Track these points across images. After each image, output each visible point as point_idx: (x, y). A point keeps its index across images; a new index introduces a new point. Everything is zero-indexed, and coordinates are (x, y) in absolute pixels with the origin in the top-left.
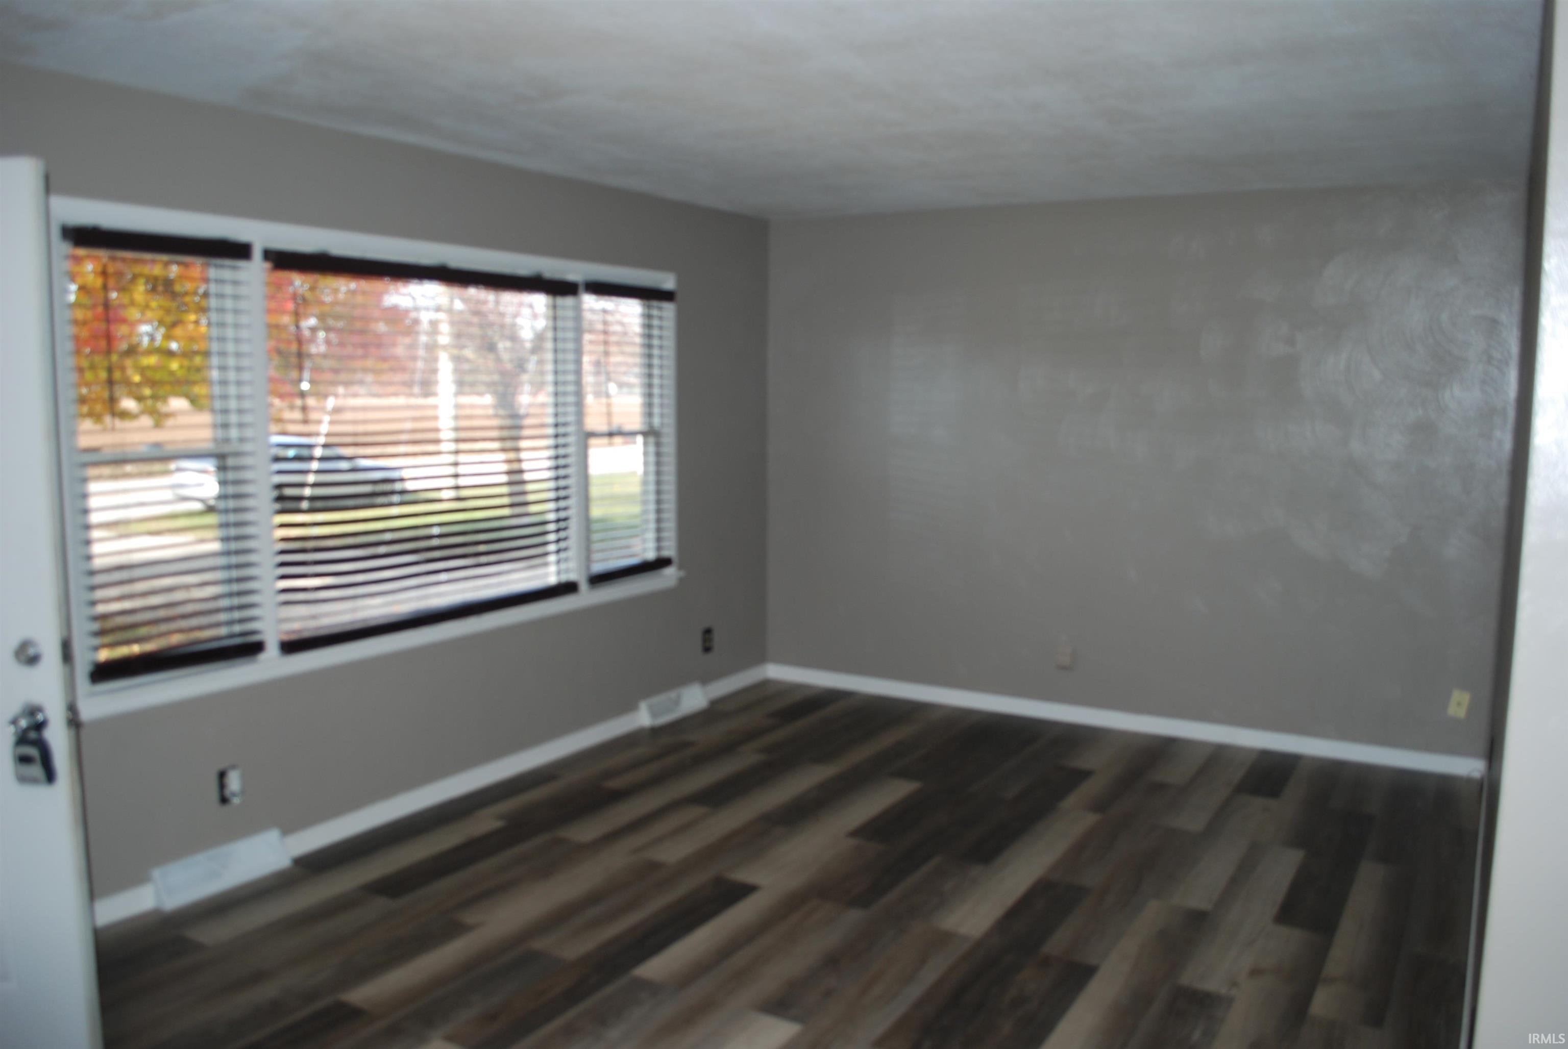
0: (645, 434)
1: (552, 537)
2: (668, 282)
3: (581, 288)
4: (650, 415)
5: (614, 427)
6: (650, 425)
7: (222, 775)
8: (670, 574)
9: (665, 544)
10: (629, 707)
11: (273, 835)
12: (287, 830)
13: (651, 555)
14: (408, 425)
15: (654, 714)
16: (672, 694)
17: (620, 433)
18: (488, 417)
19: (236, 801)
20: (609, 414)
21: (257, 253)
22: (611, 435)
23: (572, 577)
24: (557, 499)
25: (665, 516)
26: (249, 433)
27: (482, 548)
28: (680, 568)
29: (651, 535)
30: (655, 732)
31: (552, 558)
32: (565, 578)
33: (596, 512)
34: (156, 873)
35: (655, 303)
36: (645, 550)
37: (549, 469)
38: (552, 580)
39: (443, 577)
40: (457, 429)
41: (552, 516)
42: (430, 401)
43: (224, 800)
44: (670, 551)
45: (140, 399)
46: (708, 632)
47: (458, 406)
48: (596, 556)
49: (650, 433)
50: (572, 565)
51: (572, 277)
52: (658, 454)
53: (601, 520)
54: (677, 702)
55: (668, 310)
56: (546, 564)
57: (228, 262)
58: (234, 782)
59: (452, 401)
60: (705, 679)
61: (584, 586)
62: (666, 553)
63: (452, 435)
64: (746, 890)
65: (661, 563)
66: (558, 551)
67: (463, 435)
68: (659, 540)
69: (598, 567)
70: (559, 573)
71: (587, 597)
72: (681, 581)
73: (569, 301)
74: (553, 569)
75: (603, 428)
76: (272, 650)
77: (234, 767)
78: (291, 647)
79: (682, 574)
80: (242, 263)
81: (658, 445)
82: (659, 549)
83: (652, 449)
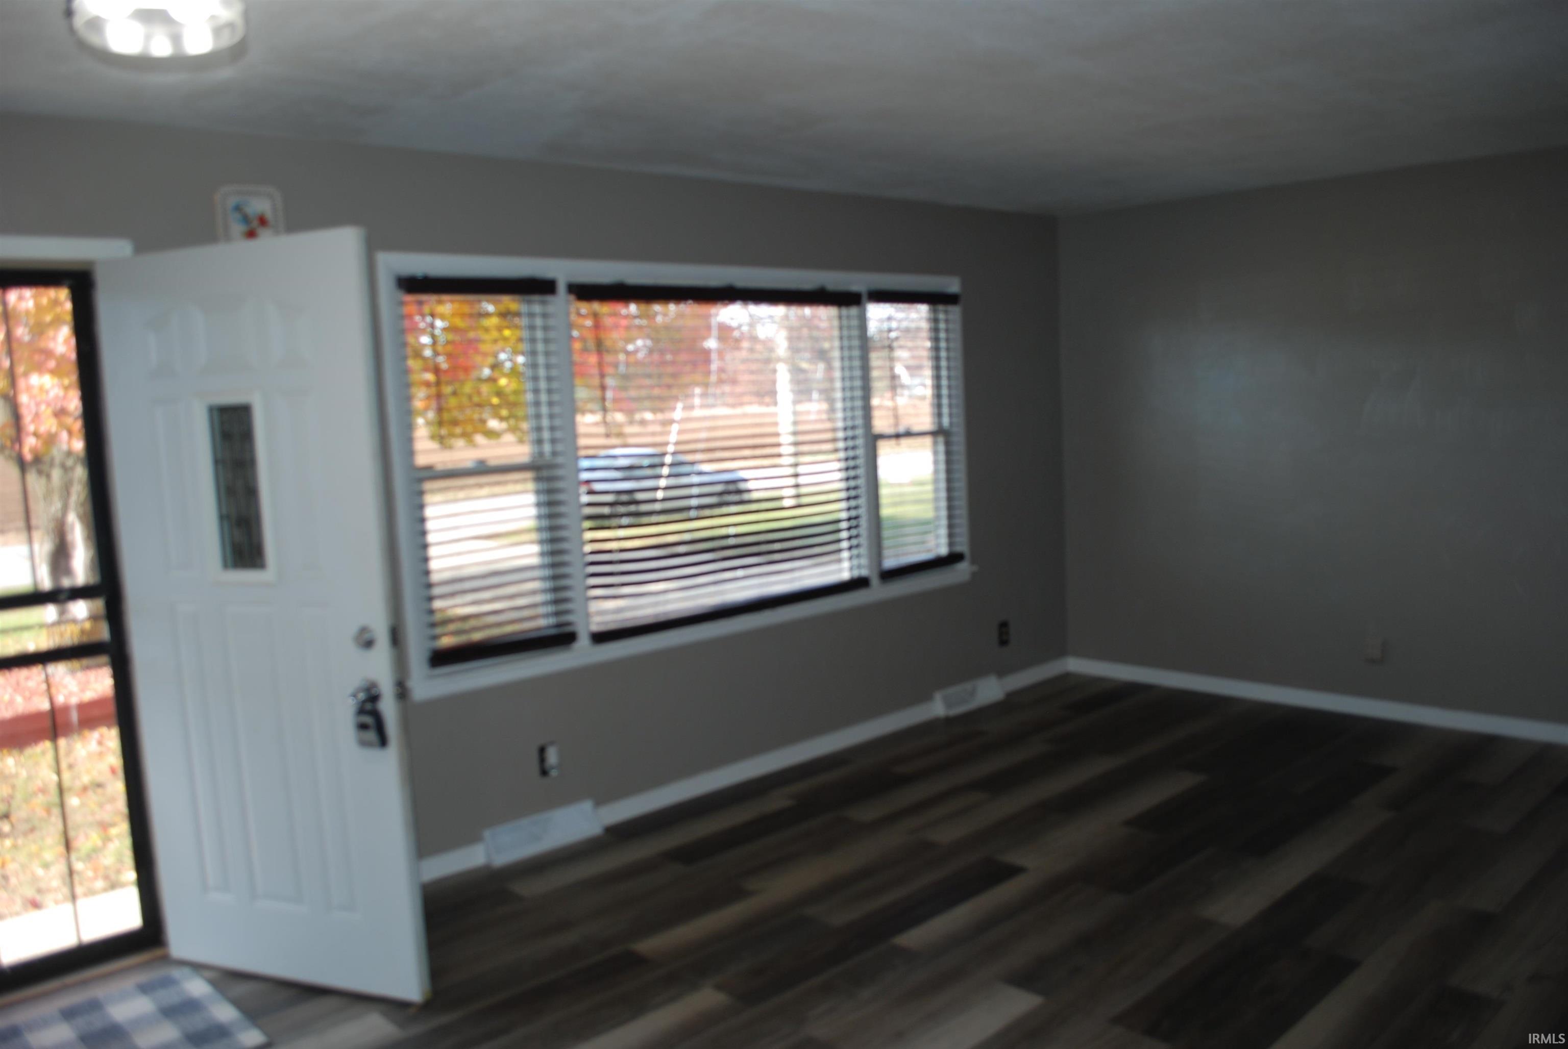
0: (934, 434)
1: (844, 534)
2: (953, 285)
3: (864, 298)
4: (939, 415)
5: (901, 429)
6: (940, 424)
7: (542, 751)
8: (963, 571)
9: (958, 539)
10: (925, 697)
11: (587, 806)
12: (600, 801)
13: (943, 551)
14: (703, 435)
15: (948, 704)
16: (968, 686)
17: (908, 434)
18: (821, 421)
19: (554, 773)
20: (896, 417)
21: (562, 288)
22: (898, 436)
23: (864, 572)
24: (848, 499)
25: (957, 512)
26: (560, 447)
27: (777, 546)
28: (973, 562)
29: (943, 531)
30: (948, 721)
31: (845, 554)
32: (856, 573)
33: (886, 511)
34: (487, 834)
35: (941, 307)
36: (938, 546)
37: (840, 470)
38: (845, 576)
39: (740, 573)
40: (795, 433)
41: (844, 515)
42: (771, 409)
43: (544, 772)
44: (963, 547)
45: (502, 419)
46: (1004, 625)
47: (795, 413)
48: (886, 553)
49: (939, 432)
50: (864, 561)
51: (855, 288)
52: (948, 453)
53: (891, 518)
54: (973, 693)
55: (955, 311)
56: (839, 561)
57: (536, 298)
58: (552, 757)
59: (790, 408)
60: (1002, 672)
61: (875, 581)
62: (958, 549)
63: (791, 439)
64: (1013, 871)
65: (953, 558)
66: (850, 548)
67: (801, 438)
68: (951, 535)
69: (890, 562)
70: (851, 569)
71: (878, 592)
72: (974, 575)
73: (854, 311)
74: (846, 565)
75: (890, 431)
76: (583, 641)
77: (552, 743)
78: (601, 638)
79: (975, 568)
80: (549, 298)
81: (948, 444)
82: (951, 544)
83: (941, 448)
